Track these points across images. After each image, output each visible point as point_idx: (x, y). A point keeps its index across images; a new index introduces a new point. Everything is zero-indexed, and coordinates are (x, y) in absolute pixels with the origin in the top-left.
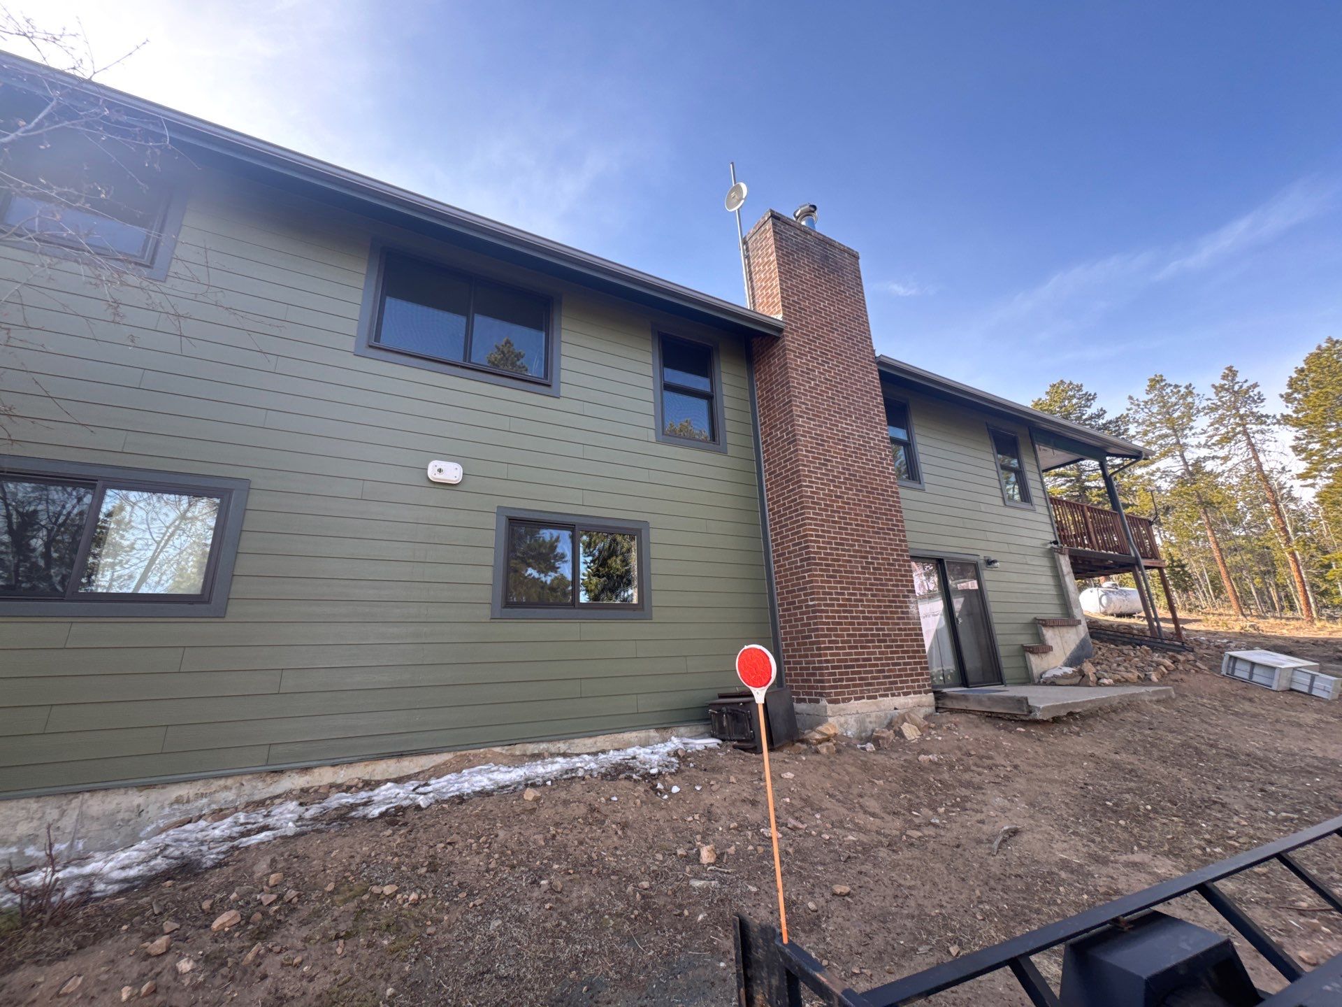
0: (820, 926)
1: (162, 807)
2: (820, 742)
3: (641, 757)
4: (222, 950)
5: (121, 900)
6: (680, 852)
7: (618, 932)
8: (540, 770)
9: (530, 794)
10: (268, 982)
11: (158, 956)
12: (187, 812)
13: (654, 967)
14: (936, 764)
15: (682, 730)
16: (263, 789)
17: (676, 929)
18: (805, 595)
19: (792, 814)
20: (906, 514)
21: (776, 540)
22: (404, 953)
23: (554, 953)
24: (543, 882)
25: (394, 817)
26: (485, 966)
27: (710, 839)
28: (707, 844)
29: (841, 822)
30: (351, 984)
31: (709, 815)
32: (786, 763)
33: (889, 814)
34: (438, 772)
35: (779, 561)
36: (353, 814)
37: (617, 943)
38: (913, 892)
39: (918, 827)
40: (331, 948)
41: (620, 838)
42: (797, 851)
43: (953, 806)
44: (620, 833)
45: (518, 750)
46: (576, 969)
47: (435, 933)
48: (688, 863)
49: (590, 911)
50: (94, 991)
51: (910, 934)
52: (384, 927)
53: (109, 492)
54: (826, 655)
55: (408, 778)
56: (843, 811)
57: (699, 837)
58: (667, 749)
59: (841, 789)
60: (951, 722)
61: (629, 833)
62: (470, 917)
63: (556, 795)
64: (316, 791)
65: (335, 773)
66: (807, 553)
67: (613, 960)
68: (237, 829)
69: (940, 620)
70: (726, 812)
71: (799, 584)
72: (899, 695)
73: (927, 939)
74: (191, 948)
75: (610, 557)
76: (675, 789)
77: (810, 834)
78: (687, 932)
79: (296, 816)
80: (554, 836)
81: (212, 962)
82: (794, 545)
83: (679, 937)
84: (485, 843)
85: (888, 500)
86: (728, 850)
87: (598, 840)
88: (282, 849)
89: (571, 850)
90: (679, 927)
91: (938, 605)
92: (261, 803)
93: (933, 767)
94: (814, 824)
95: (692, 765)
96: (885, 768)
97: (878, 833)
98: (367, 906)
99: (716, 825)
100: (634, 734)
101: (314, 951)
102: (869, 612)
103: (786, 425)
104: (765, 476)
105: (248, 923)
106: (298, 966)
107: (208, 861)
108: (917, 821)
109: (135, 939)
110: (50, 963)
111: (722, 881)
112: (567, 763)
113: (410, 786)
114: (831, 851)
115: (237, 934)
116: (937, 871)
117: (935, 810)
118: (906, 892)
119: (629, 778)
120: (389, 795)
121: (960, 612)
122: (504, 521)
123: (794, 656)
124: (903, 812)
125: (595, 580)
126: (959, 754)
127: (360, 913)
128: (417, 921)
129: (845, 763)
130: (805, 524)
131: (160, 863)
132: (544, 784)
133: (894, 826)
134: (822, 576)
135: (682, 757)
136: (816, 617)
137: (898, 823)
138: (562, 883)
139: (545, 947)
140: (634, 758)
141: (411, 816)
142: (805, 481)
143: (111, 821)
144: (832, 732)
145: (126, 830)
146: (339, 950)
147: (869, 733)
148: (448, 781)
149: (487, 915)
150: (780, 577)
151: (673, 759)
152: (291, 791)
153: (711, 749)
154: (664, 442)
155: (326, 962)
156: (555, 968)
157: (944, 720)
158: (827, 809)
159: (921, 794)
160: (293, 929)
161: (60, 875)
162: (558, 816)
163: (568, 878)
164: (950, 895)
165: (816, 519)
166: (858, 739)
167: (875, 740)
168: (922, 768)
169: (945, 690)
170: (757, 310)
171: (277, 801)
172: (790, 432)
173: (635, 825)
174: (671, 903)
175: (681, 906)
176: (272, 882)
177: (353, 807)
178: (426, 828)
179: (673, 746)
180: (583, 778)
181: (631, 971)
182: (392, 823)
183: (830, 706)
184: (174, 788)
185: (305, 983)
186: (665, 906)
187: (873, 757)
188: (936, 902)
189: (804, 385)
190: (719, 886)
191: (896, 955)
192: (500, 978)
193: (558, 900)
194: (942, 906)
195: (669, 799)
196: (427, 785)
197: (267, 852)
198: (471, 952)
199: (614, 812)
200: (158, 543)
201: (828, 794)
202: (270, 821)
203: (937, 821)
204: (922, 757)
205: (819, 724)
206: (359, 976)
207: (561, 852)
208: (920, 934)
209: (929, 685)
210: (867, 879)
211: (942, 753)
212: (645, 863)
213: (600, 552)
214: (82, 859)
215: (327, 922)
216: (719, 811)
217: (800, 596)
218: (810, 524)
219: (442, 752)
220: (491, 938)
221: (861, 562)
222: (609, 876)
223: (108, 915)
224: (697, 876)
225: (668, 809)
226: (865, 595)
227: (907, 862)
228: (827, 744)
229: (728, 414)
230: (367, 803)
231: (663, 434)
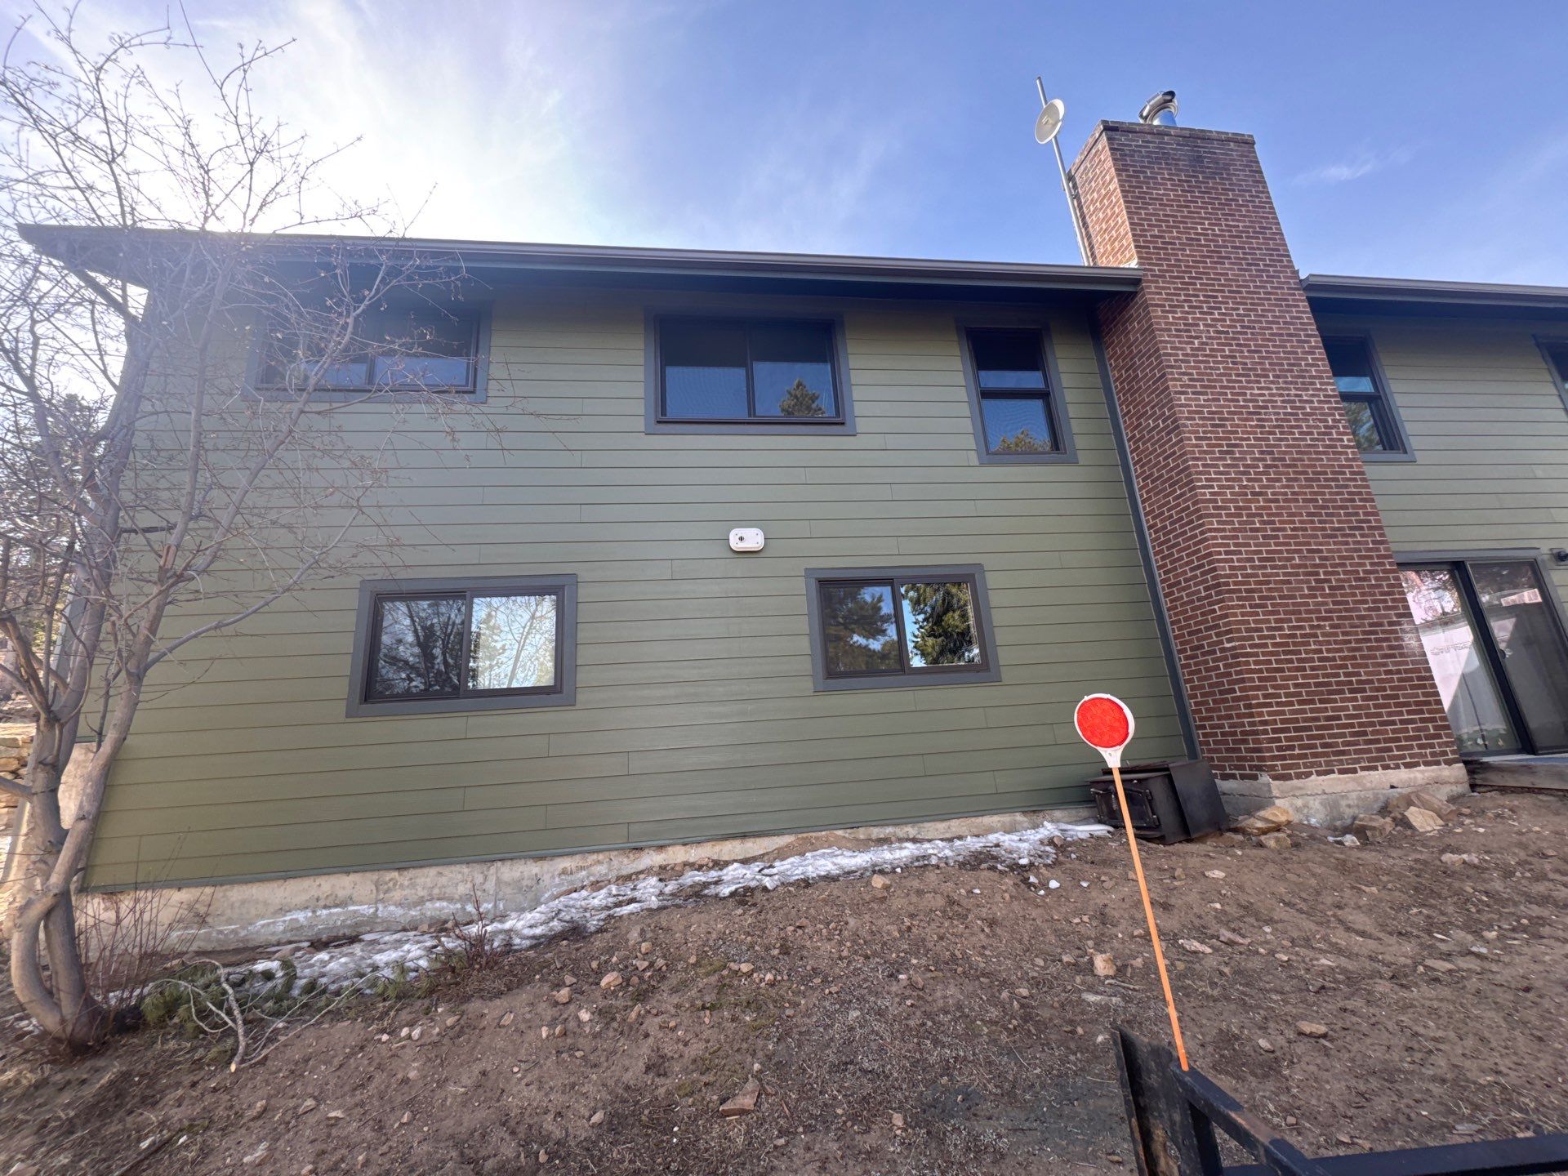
0: (1280, 1072)
1: (553, 877)
2: (1264, 832)
3: (1006, 844)
4: (611, 1005)
5: (531, 953)
6: (1066, 958)
7: (994, 1042)
8: (886, 855)
9: (878, 881)
10: (651, 1040)
11: (564, 1004)
12: (572, 882)
13: (1043, 1087)
14: (1475, 867)
15: (1058, 814)
16: (630, 865)
17: (1068, 1048)
18: (1217, 635)
19: (1227, 924)
20: (1380, 503)
21: (1165, 565)
22: (766, 1032)
23: (921, 1054)
24: (901, 977)
25: (744, 896)
26: (848, 1056)
27: (1107, 947)
28: (1102, 952)
29: (1308, 940)
30: (721, 1053)
31: (1103, 917)
32: (1211, 858)
33: (1391, 934)
34: (782, 854)
35: (1172, 593)
36: (706, 891)
37: (994, 1054)
38: (1442, 1047)
39: (1447, 956)
40: (699, 1018)
41: (988, 936)
42: (1238, 972)
43: (1514, 930)
44: (987, 930)
45: (862, 834)
46: (948, 1075)
47: (794, 1016)
48: (1079, 972)
49: (958, 1014)
50: (523, 1027)
51: (1441, 1104)
52: (745, 1004)
53: (476, 600)
54: (1261, 714)
55: (754, 859)
56: (1308, 925)
57: (1090, 943)
58: (1039, 836)
59: (1304, 895)
60: (1503, 807)
61: (999, 931)
62: (827, 1004)
63: (908, 883)
64: (672, 869)
65: (686, 852)
66: (1213, 578)
67: (991, 1072)
68: (611, 900)
69: (1470, 653)
70: (1126, 916)
71: (1207, 621)
72: (1397, 767)
73: (1472, 1115)
74: (587, 1001)
75: (946, 612)
76: (1054, 884)
77: (1257, 953)
78: (1082, 1053)
79: (657, 891)
80: (909, 929)
81: (603, 1014)
82: (1192, 570)
83: (1072, 1058)
84: (836, 929)
85: (1347, 486)
86: (1133, 962)
87: (961, 936)
88: (649, 921)
89: (930, 945)
90: (1072, 1046)
91: (1464, 634)
92: (628, 878)
93: (1472, 872)
94: (1262, 939)
95: (1073, 856)
96: (1378, 871)
97: (1371, 958)
98: (727, 981)
99: (1114, 930)
100: (996, 818)
101: (686, 1017)
102: (1328, 651)
103: (1160, 409)
104: (1137, 484)
105: (628, 985)
106: (674, 1029)
107: (593, 924)
108: (1443, 947)
109: (546, 988)
110: (491, 999)
111: (1127, 999)
112: (917, 849)
113: (756, 867)
114: (1292, 977)
115: (621, 994)
116: (1488, 1022)
117: (1478, 934)
118: (1430, 1045)
119: (993, 868)
120: (736, 876)
121: (1510, 644)
122: (814, 585)
123: (1211, 718)
124: (1415, 933)
125: (930, 641)
126: (1522, 855)
127: (721, 987)
128: (776, 1002)
129: (1307, 860)
130: (1206, 539)
131: (556, 925)
132: (893, 871)
133: (1401, 952)
134: (1243, 606)
135: (1061, 847)
136: (1238, 664)
137: (1408, 948)
138: (924, 980)
139: (911, 1046)
140: (997, 845)
141: (759, 897)
142: (1200, 480)
143: (517, 884)
144: (1283, 818)
145: (530, 896)
146: (707, 1020)
147: (1349, 822)
148: (792, 863)
149: (845, 1005)
150: (1176, 614)
151: (1048, 848)
152: (651, 868)
153: (1098, 838)
154: (990, 464)
155: (697, 1029)
156: (924, 1070)
157: (1487, 804)
158: (1281, 921)
159: (1450, 909)
160: (665, 995)
161: (489, 928)
162: (912, 907)
163: (929, 975)
164: (1515, 1058)
165: (1224, 530)
166: (1328, 828)
167: (1360, 832)
168: (1448, 872)
169: (1486, 759)
170: (1099, 264)
171: (642, 876)
172: (1168, 418)
173: (1005, 923)
174: (1059, 1017)
175: (1071, 1022)
176: (643, 950)
177: (706, 885)
178: (775, 910)
179: (1047, 833)
180: (938, 867)
181: (1014, 1087)
182: (742, 903)
183: (1275, 784)
184: (559, 860)
185: (681, 1046)
186: (1051, 1019)
187: (1356, 854)
188: (1489, 1064)
189: (1182, 349)
190: (1122, 1004)
191: (1415, 1129)
192: (865, 1072)
193: (920, 998)
194: (1498, 1073)
195: (1046, 895)
196: (771, 867)
197: (637, 922)
198: (832, 1040)
199: (978, 906)
200: (519, 642)
201: (1283, 901)
202: (637, 894)
203: (1484, 951)
204: (1447, 857)
205: (1261, 808)
206: (726, 1047)
207: (919, 947)
208: (1460, 1108)
209: (1453, 752)
210: (1355, 1019)
211: (1487, 852)
212: (1022, 968)
213: (933, 608)
214: (503, 918)
215: (693, 993)
216: (1117, 915)
217: (1210, 637)
218: (1215, 538)
219: (783, 834)
220: (851, 1029)
221: (1308, 581)
222: (978, 978)
223: (525, 965)
224: (1091, 989)
225: (1045, 906)
226: (1319, 627)
227: (1428, 1003)
228: (1276, 834)
229: (1072, 411)
230: (717, 882)
231: (988, 454)
